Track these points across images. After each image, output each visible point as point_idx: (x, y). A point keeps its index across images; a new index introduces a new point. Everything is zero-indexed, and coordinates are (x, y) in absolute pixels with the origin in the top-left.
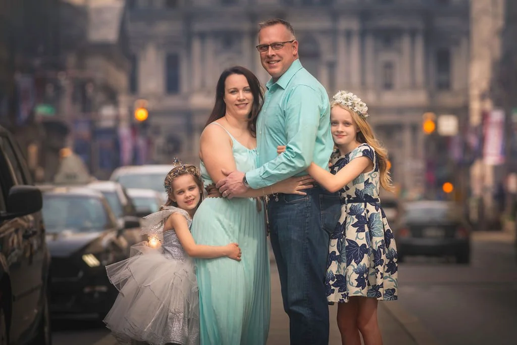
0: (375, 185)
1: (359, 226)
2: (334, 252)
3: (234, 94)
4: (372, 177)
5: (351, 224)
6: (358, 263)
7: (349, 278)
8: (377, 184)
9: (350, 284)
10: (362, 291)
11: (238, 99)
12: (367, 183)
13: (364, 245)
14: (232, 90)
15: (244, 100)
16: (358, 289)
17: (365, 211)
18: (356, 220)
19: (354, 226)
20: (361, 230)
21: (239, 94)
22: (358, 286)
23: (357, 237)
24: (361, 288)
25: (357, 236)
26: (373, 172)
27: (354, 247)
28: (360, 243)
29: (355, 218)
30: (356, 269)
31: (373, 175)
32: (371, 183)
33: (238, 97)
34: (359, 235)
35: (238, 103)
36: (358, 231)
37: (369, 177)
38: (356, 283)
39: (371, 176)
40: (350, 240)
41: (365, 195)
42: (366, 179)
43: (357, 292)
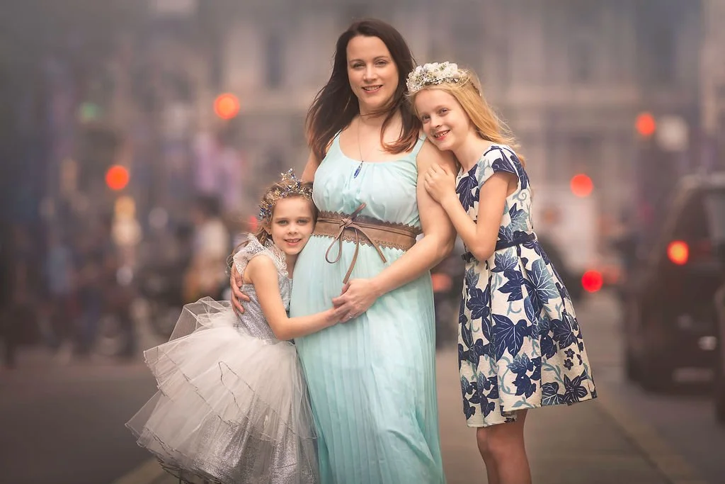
0: (527, 212)
1: (512, 290)
2: (480, 341)
3: (359, 70)
4: (521, 200)
5: (498, 287)
6: (514, 354)
7: (502, 381)
8: (529, 209)
9: (504, 390)
10: (528, 400)
11: (365, 78)
12: (514, 212)
13: (522, 322)
14: (355, 63)
15: (375, 80)
16: (520, 398)
17: (520, 262)
18: (505, 280)
19: (502, 290)
20: (516, 296)
21: (366, 70)
22: (518, 394)
23: (510, 309)
24: (524, 395)
25: (510, 307)
26: (519, 193)
27: (506, 326)
28: (515, 319)
29: (503, 277)
30: (512, 365)
31: (520, 197)
32: (521, 210)
33: (364, 75)
34: (512, 305)
35: (365, 85)
36: (510, 299)
37: (516, 201)
38: (514, 389)
39: (519, 199)
40: (497, 316)
41: (514, 233)
42: (510, 206)
43: (519, 403)
